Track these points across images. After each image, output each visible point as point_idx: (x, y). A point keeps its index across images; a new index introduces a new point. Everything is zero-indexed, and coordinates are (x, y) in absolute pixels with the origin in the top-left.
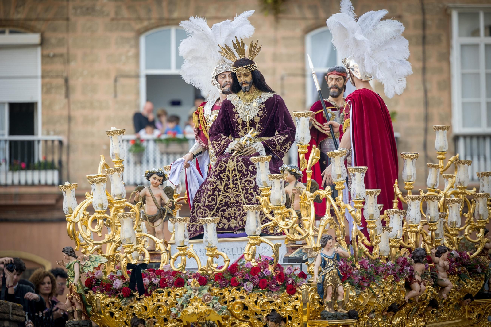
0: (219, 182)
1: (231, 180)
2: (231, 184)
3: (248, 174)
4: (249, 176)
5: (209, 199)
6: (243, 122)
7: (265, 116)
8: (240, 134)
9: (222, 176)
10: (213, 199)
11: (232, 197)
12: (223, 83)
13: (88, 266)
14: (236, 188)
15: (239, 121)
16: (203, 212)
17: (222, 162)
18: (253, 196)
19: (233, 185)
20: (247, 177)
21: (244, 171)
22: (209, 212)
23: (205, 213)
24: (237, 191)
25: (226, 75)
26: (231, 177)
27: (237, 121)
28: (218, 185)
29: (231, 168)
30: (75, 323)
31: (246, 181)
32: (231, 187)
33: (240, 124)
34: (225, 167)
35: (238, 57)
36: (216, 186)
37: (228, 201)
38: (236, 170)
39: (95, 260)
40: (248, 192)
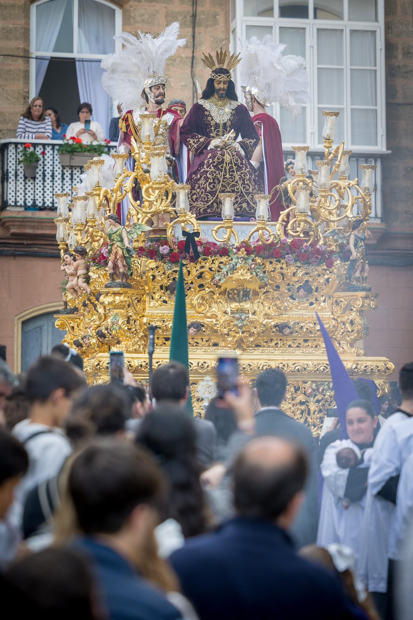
0: (217, 172)
1: (228, 171)
2: (228, 175)
3: (243, 167)
4: (244, 169)
5: (210, 186)
6: (216, 123)
7: (235, 121)
8: (212, 135)
9: (220, 167)
10: (214, 186)
11: (228, 187)
12: (157, 93)
13: (132, 232)
14: (232, 178)
15: (212, 123)
16: (205, 197)
17: (219, 155)
18: (249, 186)
19: (230, 176)
20: (242, 170)
21: (239, 164)
22: (211, 197)
23: (208, 198)
24: (233, 181)
25: (160, 87)
26: (227, 168)
27: (211, 123)
28: (217, 174)
29: (228, 161)
30: (121, 284)
31: (242, 173)
32: (228, 178)
33: (213, 126)
34: (222, 160)
35: (217, 66)
36: (216, 175)
37: (225, 190)
38: (233, 163)
39: (139, 228)
40: (244, 182)
